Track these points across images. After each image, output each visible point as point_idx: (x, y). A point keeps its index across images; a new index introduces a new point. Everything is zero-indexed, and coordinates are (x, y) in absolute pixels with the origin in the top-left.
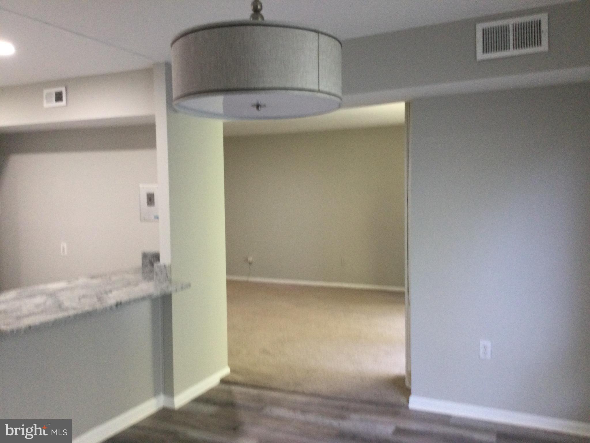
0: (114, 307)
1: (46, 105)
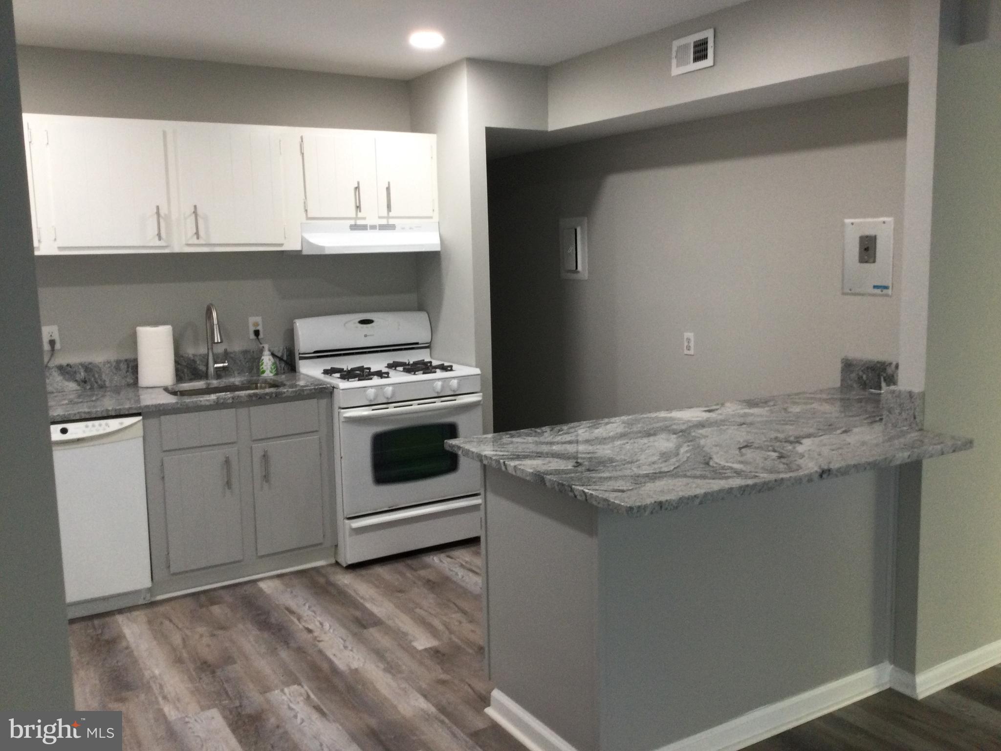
0: (816, 477)
1: (676, 70)
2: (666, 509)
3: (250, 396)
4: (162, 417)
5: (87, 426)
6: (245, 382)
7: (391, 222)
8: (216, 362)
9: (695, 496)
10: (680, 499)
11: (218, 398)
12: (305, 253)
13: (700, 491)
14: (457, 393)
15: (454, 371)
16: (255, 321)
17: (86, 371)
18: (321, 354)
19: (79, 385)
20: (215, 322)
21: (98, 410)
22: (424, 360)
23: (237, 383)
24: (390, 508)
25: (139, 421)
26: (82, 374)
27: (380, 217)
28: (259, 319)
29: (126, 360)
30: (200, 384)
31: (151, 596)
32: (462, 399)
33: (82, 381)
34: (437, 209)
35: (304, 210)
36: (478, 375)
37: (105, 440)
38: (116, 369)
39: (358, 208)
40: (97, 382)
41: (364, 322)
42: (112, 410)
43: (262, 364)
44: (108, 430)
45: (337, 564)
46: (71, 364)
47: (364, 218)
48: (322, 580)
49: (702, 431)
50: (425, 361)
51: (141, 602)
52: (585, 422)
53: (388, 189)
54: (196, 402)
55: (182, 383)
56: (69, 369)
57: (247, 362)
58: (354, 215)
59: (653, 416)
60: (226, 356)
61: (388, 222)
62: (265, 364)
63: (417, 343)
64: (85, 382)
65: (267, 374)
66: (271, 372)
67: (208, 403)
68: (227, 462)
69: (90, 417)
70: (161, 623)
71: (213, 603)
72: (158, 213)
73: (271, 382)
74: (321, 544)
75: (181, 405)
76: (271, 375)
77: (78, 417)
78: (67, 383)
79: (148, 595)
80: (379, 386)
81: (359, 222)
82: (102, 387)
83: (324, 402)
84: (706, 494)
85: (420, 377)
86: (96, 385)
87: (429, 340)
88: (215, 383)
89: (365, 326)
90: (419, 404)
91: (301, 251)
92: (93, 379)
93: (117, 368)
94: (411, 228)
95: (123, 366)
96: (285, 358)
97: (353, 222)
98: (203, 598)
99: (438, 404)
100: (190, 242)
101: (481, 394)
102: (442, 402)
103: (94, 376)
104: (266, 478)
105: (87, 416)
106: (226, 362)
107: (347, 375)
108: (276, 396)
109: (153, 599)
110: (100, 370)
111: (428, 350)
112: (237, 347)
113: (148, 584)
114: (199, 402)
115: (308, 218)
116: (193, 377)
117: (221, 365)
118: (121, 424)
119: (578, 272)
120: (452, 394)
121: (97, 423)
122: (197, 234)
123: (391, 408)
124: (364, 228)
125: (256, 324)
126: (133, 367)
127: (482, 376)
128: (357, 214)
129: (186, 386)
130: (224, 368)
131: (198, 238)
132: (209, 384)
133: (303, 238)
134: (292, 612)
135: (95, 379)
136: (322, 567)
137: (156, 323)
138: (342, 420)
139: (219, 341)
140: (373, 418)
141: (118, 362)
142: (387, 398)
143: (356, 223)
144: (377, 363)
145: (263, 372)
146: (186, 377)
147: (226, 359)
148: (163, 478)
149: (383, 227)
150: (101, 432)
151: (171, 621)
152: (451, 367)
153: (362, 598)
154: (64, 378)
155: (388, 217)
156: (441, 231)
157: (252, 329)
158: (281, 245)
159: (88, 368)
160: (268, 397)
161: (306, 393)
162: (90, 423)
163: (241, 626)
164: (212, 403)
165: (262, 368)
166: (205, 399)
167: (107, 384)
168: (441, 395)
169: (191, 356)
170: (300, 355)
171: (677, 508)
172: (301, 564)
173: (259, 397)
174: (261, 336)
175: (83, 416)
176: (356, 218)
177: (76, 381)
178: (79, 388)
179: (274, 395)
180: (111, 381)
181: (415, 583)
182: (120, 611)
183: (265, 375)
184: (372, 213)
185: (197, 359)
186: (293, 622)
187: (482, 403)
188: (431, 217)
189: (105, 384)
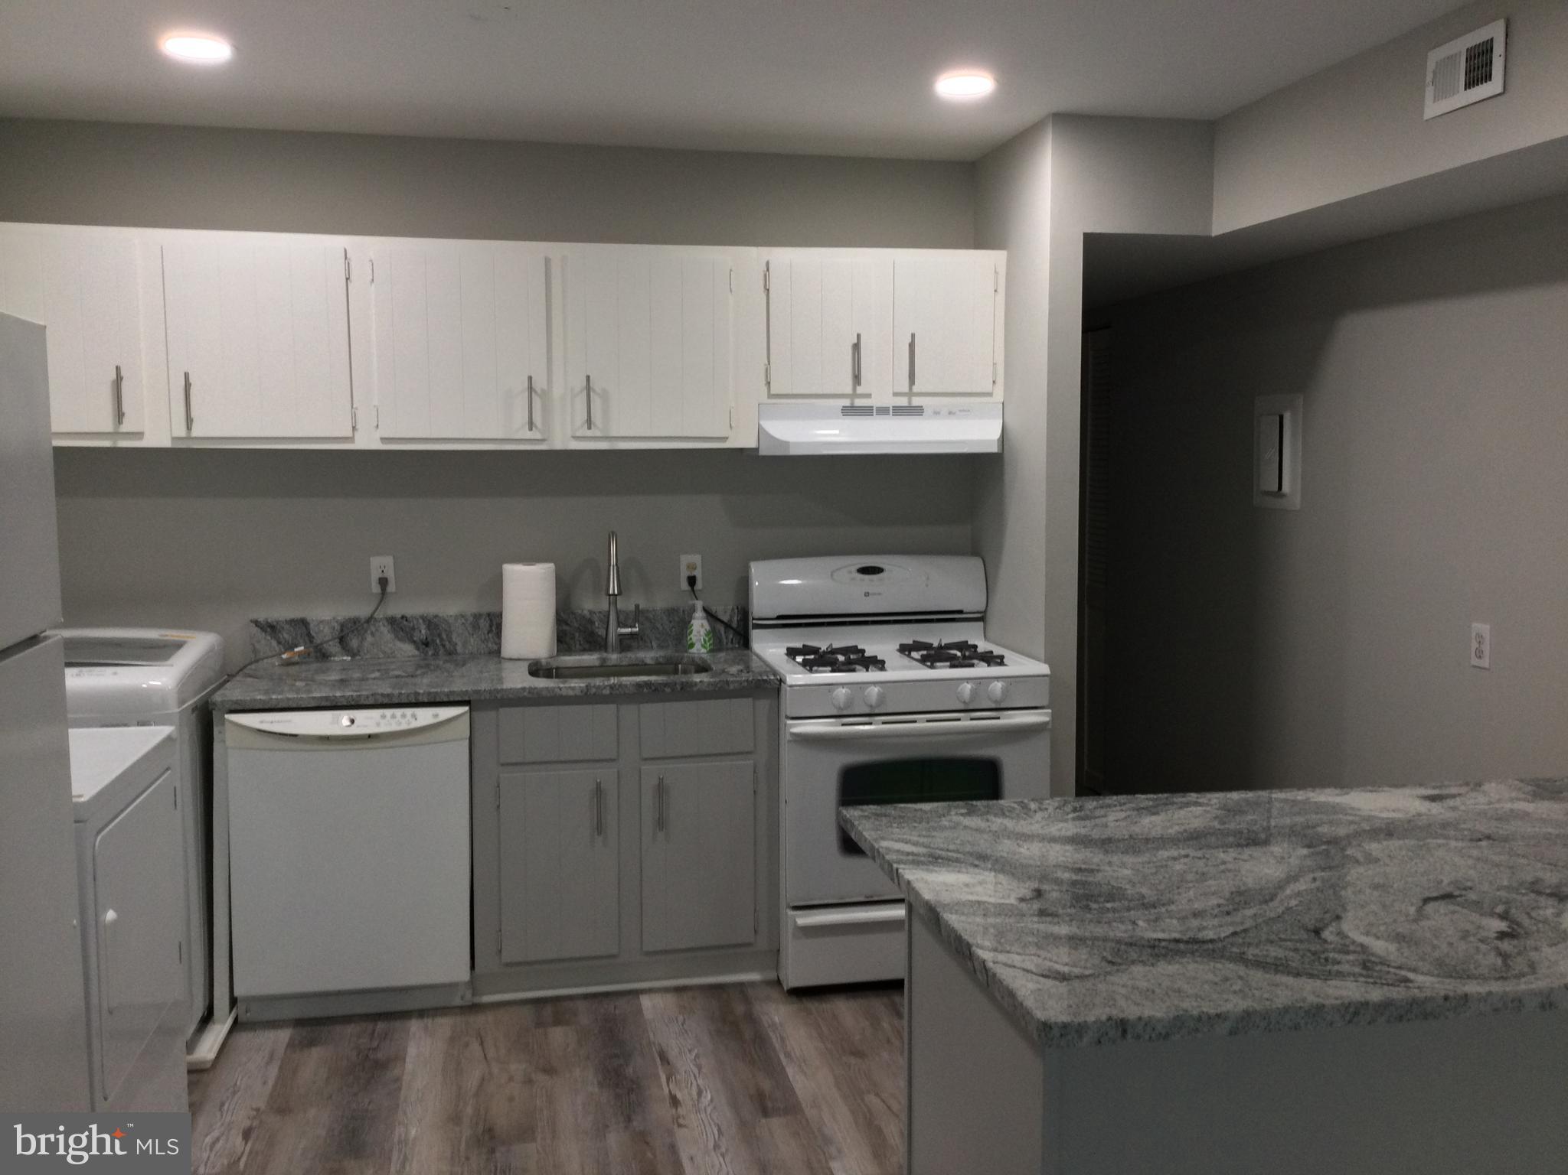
1: (1433, 108)
2: (1138, 1037)
3: (639, 685)
4: (501, 710)
5: (383, 717)
6: (661, 660)
7: (916, 401)
8: (620, 624)
9: (1218, 1016)
10: (1177, 1018)
11: (587, 686)
12: (763, 452)
13: (1235, 1004)
14: (1002, 706)
15: (1006, 665)
16: (690, 561)
17: (428, 627)
18: (788, 621)
19: (418, 649)
20: (613, 561)
21: (403, 692)
22: (967, 642)
23: (649, 661)
24: (868, 897)
25: (466, 712)
26: (423, 632)
27: (896, 394)
28: (697, 559)
29: (489, 615)
30: (590, 659)
31: (474, 995)
32: (1010, 717)
33: (423, 644)
34: (1000, 380)
35: (764, 382)
36: (1044, 676)
37: (410, 740)
38: (474, 627)
39: (857, 379)
40: (444, 646)
41: (865, 571)
42: (423, 694)
43: (691, 633)
44: (415, 724)
45: (778, 982)
46: (408, 616)
47: (869, 396)
48: (740, 1009)
49: (1374, 847)
50: (969, 643)
51: (457, 1001)
52: (1143, 796)
53: (912, 346)
54: (553, 691)
55: (564, 655)
56: (405, 623)
57: (673, 627)
58: (849, 390)
59: (1299, 798)
60: (638, 614)
61: (910, 402)
62: (694, 633)
63: (960, 612)
64: (427, 644)
65: (698, 650)
66: (703, 646)
67: (571, 693)
68: (599, 792)
69: (390, 702)
70: (467, 1045)
71: (558, 1021)
72: (531, 389)
73: (699, 662)
74: (749, 945)
75: (529, 693)
76: (703, 650)
77: (371, 701)
78: (399, 644)
79: (468, 995)
80: (858, 683)
81: (859, 402)
82: (451, 653)
83: (764, 705)
84: (1247, 1014)
85: (943, 672)
86: (442, 651)
87: (982, 607)
88: (614, 657)
89: (867, 577)
90: (928, 721)
91: (757, 450)
92: (438, 641)
93: (476, 626)
94: (950, 413)
95: (484, 624)
96: (734, 625)
97: (847, 402)
98: (548, 1011)
99: (965, 723)
100: (578, 434)
101: (1050, 711)
102: (972, 719)
103: (439, 635)
104: (661, 823)
105: (386, 701)
106: (637, 625)
107: (816, 659)
108: (682, 689)
109: (477, 1000)
110: (450, 627)
111: (981, 624)
112: (660, 602)
113: (463, 974)
114: (557, 690)
115: (771, 396)
116: (587, 646)
117: (629, 630)
118: (436, 716)
119: (1284, 496)
120: (993, 706)
121: (398, 712)
122: (589, 423)
123: (877, 723)
124: (866, 411)
125: (691, 567)
126: (493, 623)
127: (1052, 678)
128: (854, 389)
129: (570, 660)
130: (632, 635)
131: (589, 428)
132: (604, 660)
133: (760, 429)
134: (664, 1058)
135: (442, 640)
136: (752, 984)
137: (529, 558)
138: (788, 737)
139: (616, 592)
140: (844, 739)
141: (477, 617)
142: (871, 706)
143: (852, 403)
144: (879, 643)
145: (692, 645)
146: (578, 646)
147: (636, 620)
148: (498, 807)
149: (899, 411)
150: (404, 727)
151: (482, 1044)
152: (1002, 657)
153: (788, 1055)
154: (397, 637)
155: (910, 394)
156: (1006, 420)
157: (684, 574)
158: (725, 439)
159: (431, 623)
160: (668, 690)
161: (732, 687)
162: (388, 712)
163: (577, 1072)
164: (578, 693)
165: (691, 639)
166: (567, 685)
167: (459, 648)
168: (971, 707)
169: (586, 612)
170: (754, 622)
171: (1167, 1036)
172: (721, 973)
173: (653, 688)
174: (699, 585)
175: (380, 700)
176: (854, 395)
177: (414, 642)
178: (417, 653)
179: (679, 687)
180: (465, 644)
181: (889, 1041)
182: (421, 1013)
183: (694, 650)
184: (881, 388)
185: (595, 618)
186: (657, 1077)
187: (1050, 726)
188: (990, 394)
189: (456, 650)
